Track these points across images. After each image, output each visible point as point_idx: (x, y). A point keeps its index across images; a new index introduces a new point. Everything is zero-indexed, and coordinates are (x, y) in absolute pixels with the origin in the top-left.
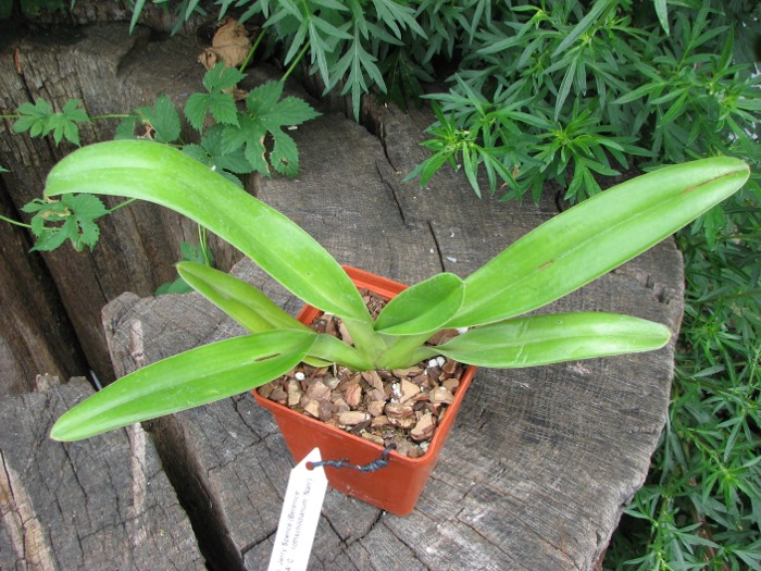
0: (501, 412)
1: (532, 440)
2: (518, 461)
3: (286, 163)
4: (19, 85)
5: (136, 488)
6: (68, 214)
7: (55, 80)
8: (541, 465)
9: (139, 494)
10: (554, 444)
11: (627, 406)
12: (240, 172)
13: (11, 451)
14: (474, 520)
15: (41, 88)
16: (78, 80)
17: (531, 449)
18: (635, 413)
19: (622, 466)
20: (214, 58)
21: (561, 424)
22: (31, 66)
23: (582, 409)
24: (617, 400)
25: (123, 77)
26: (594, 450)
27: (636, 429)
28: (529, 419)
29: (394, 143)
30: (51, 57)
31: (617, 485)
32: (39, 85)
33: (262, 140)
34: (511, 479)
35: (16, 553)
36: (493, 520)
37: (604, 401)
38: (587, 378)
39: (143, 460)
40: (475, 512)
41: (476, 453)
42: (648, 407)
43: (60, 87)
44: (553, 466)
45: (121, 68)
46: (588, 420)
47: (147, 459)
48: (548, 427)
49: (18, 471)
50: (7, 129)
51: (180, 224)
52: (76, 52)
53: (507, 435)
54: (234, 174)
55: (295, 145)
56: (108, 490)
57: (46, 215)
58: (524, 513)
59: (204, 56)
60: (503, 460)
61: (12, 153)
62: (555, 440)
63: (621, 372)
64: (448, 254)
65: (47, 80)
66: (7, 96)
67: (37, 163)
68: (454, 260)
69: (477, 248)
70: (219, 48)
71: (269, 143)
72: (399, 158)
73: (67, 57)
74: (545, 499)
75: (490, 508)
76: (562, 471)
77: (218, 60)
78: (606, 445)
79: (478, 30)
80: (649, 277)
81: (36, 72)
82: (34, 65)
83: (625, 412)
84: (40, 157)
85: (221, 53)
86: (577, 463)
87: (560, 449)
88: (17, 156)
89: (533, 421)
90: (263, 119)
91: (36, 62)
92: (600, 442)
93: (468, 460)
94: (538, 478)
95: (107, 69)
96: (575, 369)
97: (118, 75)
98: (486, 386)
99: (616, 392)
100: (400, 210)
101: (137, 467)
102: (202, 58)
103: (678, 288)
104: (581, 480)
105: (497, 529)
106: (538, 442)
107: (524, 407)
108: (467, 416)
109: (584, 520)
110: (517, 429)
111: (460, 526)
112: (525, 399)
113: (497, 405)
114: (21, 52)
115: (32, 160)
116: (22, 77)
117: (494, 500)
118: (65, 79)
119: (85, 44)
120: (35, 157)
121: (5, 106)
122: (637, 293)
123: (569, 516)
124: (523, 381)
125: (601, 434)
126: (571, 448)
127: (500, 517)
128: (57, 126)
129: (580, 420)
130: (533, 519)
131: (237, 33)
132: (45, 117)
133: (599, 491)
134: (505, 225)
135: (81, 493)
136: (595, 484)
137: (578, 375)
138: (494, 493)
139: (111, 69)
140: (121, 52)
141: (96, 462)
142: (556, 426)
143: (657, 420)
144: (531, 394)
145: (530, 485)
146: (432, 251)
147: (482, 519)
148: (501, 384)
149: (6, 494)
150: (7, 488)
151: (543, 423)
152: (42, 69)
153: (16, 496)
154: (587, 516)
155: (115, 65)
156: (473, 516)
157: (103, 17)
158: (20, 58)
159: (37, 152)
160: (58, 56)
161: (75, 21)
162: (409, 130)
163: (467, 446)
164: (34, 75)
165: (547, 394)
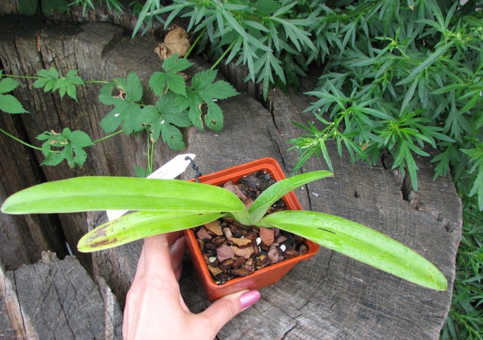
0: (345, 297)
1: (364, 317)
2: (355, 331)
3: (214, 123)
4: (38, 59)
5: (107, 333)
6: (67, 143)
7: (61, 57)
8: (370, 334)
9: (109, 337)
10: (378, 321)
11: (425, 298)
12: (181, 126)
13: (26, 302)
15: (52, 62)
16: (76, 59)
17: (364, 323)
18: (430, 303)
20: (165, 51)
21: (382, 307)
22: (46, 47)
23: (397, 298)
24: (418, 294)
25: (105, 58)
26: (404, 326)
27: (431, 314)
28: (363, 303)
29: (280, 115)
30: (60, 42)
32: (50, 59)
33: (200, 106)
37: (411, 294)
39: (112, 314)
41: (328, 323)
42: (439, 300)
43: (64, 61)
44: (378, 335)
45: (104, 53)
46: (400, 306)
47: (115, 313)
48: (375, 309)
49: (30, 315)
50: (28, 87)
51: (135, 155)
52: (76, 41)
53: (349, 312)
54: (176, 127)
55: (222, 112)
56: (89, 333)
57: (53, 143)
59: (159, 49)
60: (345, 329)
61: (29, 101)
62: (379, 318)
64: (313, 190)
65: (56, 56)
66: (29, 65)
67: (45, 109)
68: (317, 195)
69: (331, 188)
70: (169, 44)
72: (282, 126)
73: (70, 43)
77: (168, 52)
78: (411, 323)
79: (346, 48)
80: (440, 214)
81: (49, 52)
82: (48, 46)
83: (424, 302)
84: (47, 105)
85: (170, 47)
86: (393, 334)
87: (382, 324)
88: (32, 103)
89: (366, 305)
90: (201, 93)
91: (50, 45)
92: (408, 321)
93: (323, 328)
95: (95, 52)
97: (102, 57)
98: (336, 279)
99: (418, 289)
100: (283, 159)
101: (108, 319)
102: (157, 50)
103: (458, 223)
106: (368, 318)
107: (360, 295)
108: (323, 299)
110: (355, 309)
112: (361, 289)
113: (342, 292)
114: (41, 38)
115: (41, 107)
116: (40, 54)
118: (68, 57)
119: (82, 35)
120: (44, 105)
121: (28, 72)
122: (433, 224)
124: (359, 277)
125: (408, 316)
126: (389, 324)
128: (62, 86)
129: (395, 306)
131: (181, 36)
132: (54, 80)
134: (349, 174)
135: (71, 333)
137: (394, 276)
139: (98, 53)
140: (105, 42)
141: (81, 313)
142: (380, 309)
143: (444, 309)
144: (364, 287)
146: (303, 188)
148: (345, 279)
149: (21, 331)
150: (22, 327)
151: (371, 306)
152: (54, 50)
153: (28, 332)
155: (101, 50)
157: (94, 18)
158: (40, 42)
159: (46, 102)
160: (65, 42)
161: (75, 19)
162: (289, 107)
163: (323, 319)
164: (48, 53)
165: (374, 287)
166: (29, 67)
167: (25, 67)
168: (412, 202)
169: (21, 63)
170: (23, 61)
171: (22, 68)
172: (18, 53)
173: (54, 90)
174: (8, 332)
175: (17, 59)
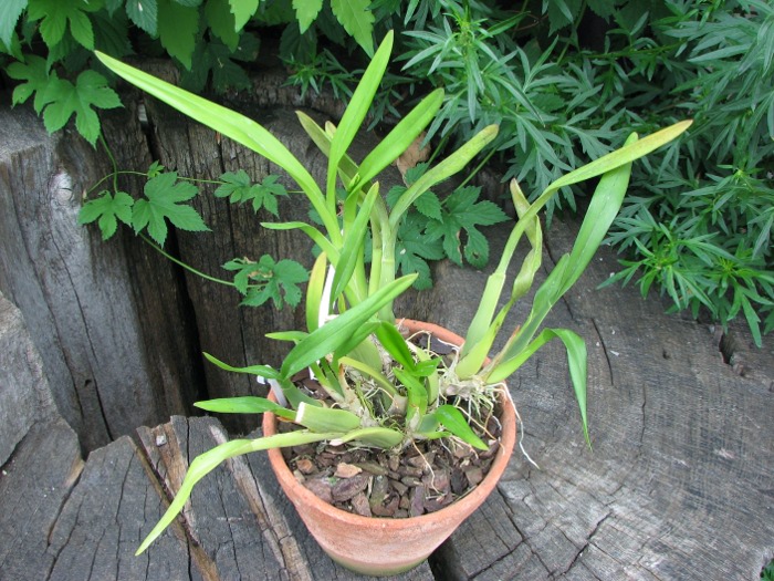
0: (665, 482)
1: (691, 507)
2: (682, 522)
3: (476, 257)
4: (215, 154)
6: (271, 276)
7: (248, 153)
8: (700, 527)
10: (709, 512)
11: (764, 487)
12: (429, 258)
13: (264, 478)
14: (652, 566)
15: (234, 159)
17: (691, 514)
19: (765, 535)
21: (712, 496)
23: (729, 486)
24: (756, 481)
25: (310, 159)
26: (741, 519)
28: (688, 490)
29: (557, 248)
31: (762, 550)
32: (233, 156)
33: (458, 234)
34: (677, 536)
35: (279, 564)
36: (666, 568)
37: (746, 481)
38: (731, 461)
40: (652, 560)
41: (649, 513)
43: (251, 160)
44: (710, 529)
46: (734, 495)
48: (703, 497)
49: (272, 495)
53: (672, 501)
54: (423, 259)
55: (486, 242)
57: (253, 275)
58: (690, 564)
60: (670, 520)
62: (709, 509)
63: (757, 458)
64: (611, 348)
65: (241, 152)
66: (203, 162)
67: (215, 223)
68: (617, 354)
69: (634, 346)
71: (464, 237)
74: (706, 555)
75: (663, 557)
76: (717, 533)
78: (750, 517)
80: (772, 383)
83: (762, 491)
84: (218, 218)
86: (729, 529)
87: (714, 516)
89: (691, 491)
90: (458, 216)
92: (746, 514)
93: (643, 518)
94: (699, 538)
96: (720, 453)
97: (307, 156)
98: (652, 460)
99: (755, 475)
100: (568, 306)
104: (732, 542)
105: (671, 575)
106: (696, 508)
107: (683, 480)
108: (640, 483)
109: (738, 575)
110: (679, 497)
111: (641, 569)
112: (684, 473)
113: (662, 476)
116: (220, 147)
117: (666, 551)
120: (215, 217)
122: (764, 396)
123: (726, 570)
124: (681, 459)
125: (745, 508)
126: (722, 516)
127: (672, 565)
128: (256, 196)
130: (698, 570)
132: (244, 187)
133: (748, 553)
134: (655, 328)
136: (744, 547)
137: (723, 458)
138: (665, 546)
142: (709, 498)
144: (688, 470)
145: (693, 542)
146: (598, 344)
147: (658, 566)
148: (663, 460)
149: (262, 514)
150: (262, 510)
151: (698, 493)
153: (271, 516)
154: (740, 572)
155: (306, 147)
156: (650, 562)
157: (283, 100)
161: (255, 99)
162: (568, 237)
163: (642, 507)
164: (231, 147)
165: (700, 471)
166: (202, 165)
167: (197, 164)
168: (735, 367)
169: (192, 159)
170: (195, 156)
171: (193, 165)
172: (190, 146)
173: (244, 200)
174: (246, 515)
175: (187, 154)
